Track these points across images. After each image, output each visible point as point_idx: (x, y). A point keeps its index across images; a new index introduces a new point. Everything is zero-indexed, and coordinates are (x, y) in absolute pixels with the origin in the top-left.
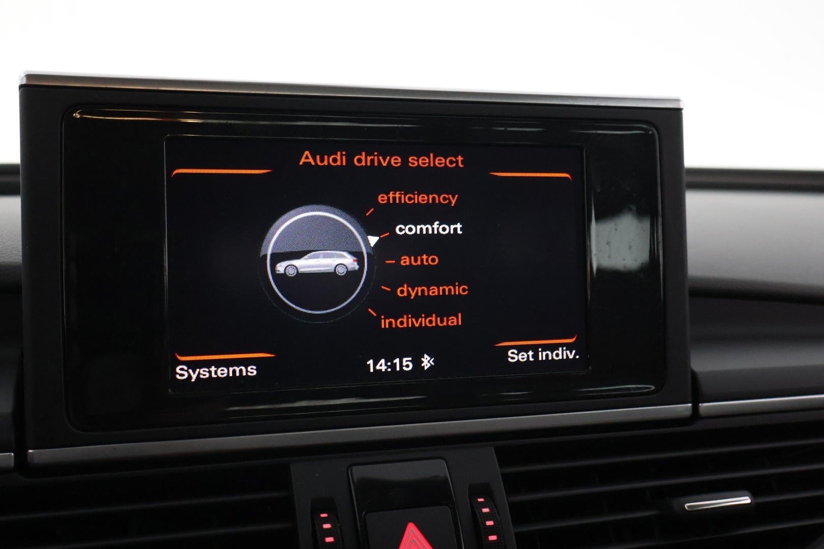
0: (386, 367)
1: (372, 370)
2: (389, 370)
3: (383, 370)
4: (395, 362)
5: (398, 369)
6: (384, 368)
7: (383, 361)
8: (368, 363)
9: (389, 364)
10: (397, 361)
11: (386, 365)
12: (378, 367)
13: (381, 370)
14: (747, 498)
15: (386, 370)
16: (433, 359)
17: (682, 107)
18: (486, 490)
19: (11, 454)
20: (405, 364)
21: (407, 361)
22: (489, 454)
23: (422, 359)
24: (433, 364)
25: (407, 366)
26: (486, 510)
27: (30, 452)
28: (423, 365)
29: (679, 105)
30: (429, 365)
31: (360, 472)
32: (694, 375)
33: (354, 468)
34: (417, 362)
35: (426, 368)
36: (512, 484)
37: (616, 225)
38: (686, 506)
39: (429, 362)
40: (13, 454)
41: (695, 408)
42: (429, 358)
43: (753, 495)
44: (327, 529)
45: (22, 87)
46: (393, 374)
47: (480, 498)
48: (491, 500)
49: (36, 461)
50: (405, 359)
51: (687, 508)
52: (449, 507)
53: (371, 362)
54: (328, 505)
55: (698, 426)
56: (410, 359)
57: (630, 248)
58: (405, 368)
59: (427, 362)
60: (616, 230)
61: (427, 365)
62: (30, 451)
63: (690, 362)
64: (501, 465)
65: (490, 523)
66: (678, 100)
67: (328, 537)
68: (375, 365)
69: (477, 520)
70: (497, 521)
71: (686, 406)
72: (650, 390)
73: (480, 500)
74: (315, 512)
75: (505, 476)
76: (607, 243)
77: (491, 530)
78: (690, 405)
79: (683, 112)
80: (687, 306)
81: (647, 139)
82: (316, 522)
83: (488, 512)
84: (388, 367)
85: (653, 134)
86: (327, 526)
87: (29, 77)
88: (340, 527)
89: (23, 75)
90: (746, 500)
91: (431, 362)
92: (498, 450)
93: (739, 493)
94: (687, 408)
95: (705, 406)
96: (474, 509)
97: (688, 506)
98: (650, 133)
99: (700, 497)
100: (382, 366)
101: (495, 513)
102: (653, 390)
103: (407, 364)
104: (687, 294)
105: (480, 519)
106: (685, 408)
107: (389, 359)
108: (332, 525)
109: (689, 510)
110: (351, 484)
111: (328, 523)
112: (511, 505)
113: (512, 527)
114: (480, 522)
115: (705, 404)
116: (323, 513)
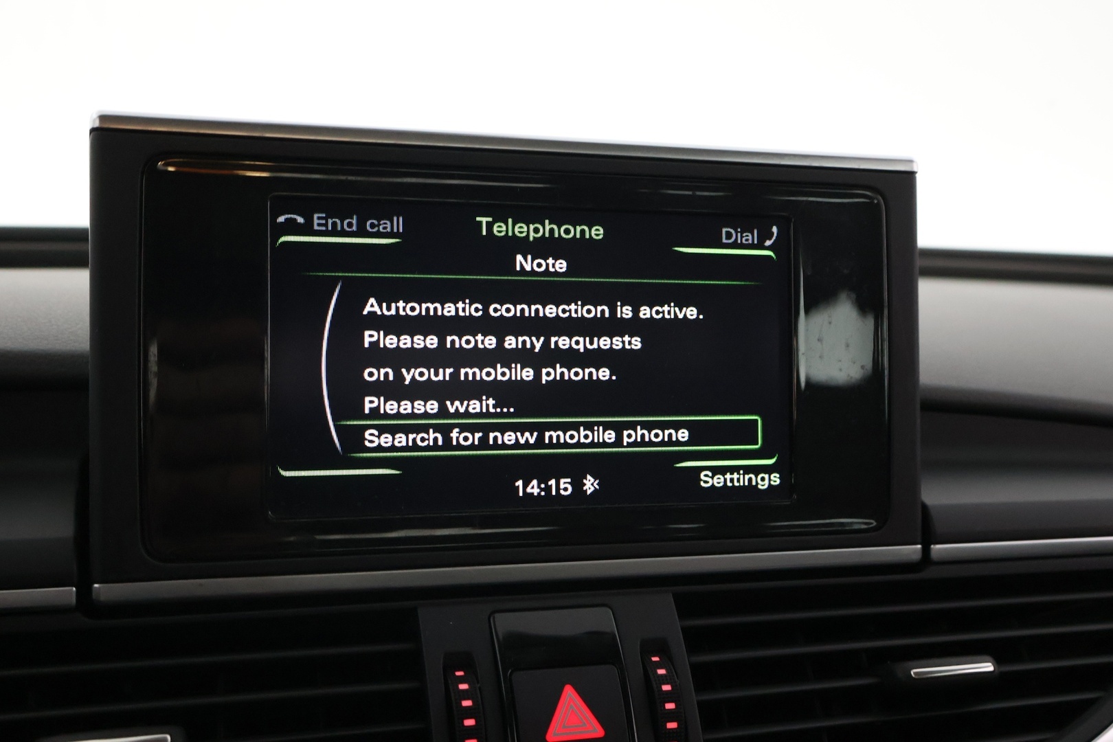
0: (538, 490)
1: (521, 494)
2: (543, 493)
3: (536, 494)
4: (550, 483)
5: (554, 493)
6: (536, 491)
7: (535, 482)
8: (517, 484)
9: (543, 486)
10: (552, 482)
11: (539, 487)
12: (529, 490)
13: (533, 493)
14: (990, 664)
15: (539, 494)
16: (597, 481)
17: (915, 170)
18: (662, 648)
19: (72, 590)
20: (562, 486)
21: (565, 483)
22: (665, 602)
23: (585, 481)
24: (597, 487)
25: (566, 489)
26: (661, 672)
27: (96, 587)
28: (585, 488)
29: (912, 167)
30: (592, 489)
31: (509, 622)
32: (925, 507)
33: (497, 615)
34: (578, 485)
35: (589, 492)
36: (694, 640)
37: (830, 317)
38: (912, 673)
39: (592, 484)
40: (74, 589)
41: (926, 551)
42: (592, 480)
43: (997, 661)
44: (463, 691)
45: (93, 130)
46: (548, 499)
47: (654, 656)
48: (667, 661)
49: (102, 598)
50: (562, 481)
51: (913, 676)
52: (616, 667)
53: (520, 483)
54: (466, 662)
55: (929, 573)
56: (569, 480)
57: (848, 346)
58: (562, 492)
59: (590, 484)
60: (830, 323)
61: (589, 488)
62: (96, 585)
63: (920, 492)
64: (682, 614)
65: (667, 688)
66: (911, 161)
67: (465, 699)
68: (525, 487)
69: (650, 684)
70: (676, 686)
71: (913, 549)
72: (871, 526)
73: (655, 659)
74: (449, 668)
75: (685, 630)
76: (818, 340)
77: (668, 697)
78: (919, 546)
79: (917, 176)
80: (918, 421)
81: (871, 210)
82: (449, 683)
83: (664, 674)
84: (542, 490)
85: (878, 203)
86: (463, 687)
87: (103, 118)
88: (480, 688)
89: (95, 116)
90: (987, 667)
91: (595, 484)
92: (677, 597)
93: (979, 658)
94: (915, 551)
95: (939, 549)
96: (648, 669)
97: (915, 673)
98: (876, 202)
99: (931, 661)
100: (534, 488)
101: (673, 676)
102: (874, 527)
103: (565, 486)
104: (918, 407)
105: (654, 683)
106: (912, 551)
107: (543, 480)
108: (469, 685)
109: (917, 677)
110: (495, 637)
111: (465, 683)
112: (694, 667)
113: (694, 695)
114: (655, 686)
115: (938, 546)
116: (459, 670)
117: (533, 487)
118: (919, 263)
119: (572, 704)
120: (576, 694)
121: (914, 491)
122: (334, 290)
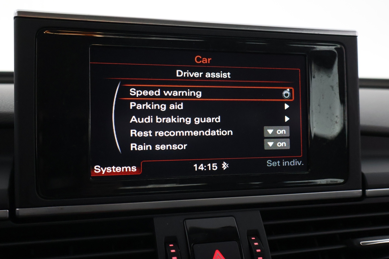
0: (203, 168)
1: (196, 170)
2: (205, 170)
3: (202, 170)
4: (208, 165)
5: (210, 169)
6: (202, 169)
7: (202, 165)
8: (194, 166)
11: (204, 167)
12: (199, 168)
13: (201, 169)
15: (204, 170)
18: (256, 233)
19: (7, 211)
20: (213, 166)
22: (257, 214)
23: (223, 164)
25: (215, 168)
26: (256, 244)
27: (17, 210)
28: (223, 167)
29: (356, 34)
31: (191, 223)
32: (363, 174)
33: (187, 221)
34: (220, 166)
35: (224, 169)
36: (270, 230)
37: (323, 96)
40: (8, 211)
41: (364, 192)
42: (226, 164)
44: (173, 253)
45: (15, 18)
46: (207, 172)
48: (259, 239)
49: (20, 215)
50: (213, 164)
51: (361, 244)
52: (237, 242)
53: (196, 165)
54: (174, 240)
55: (365, 202)
56: (216, 164)
57: (330, 108)
58: (213, 169)
60: (323, 98)
61: (225, 167)
62: (17, 209)
63: (361, 168)
64: (264, 220)
65: (258, 251)
66: (355, 32)
67: (174, 256)
68: (198, 167)
69: (251, 249)
70: (262, 250)
73: (253, 238)
74: (167, 243)
75: (265, 226)
76: (318, 105)
77: (259, 254)
78: (361, 190)
79: (358, 38)
80: (360, 140)
82: (167, 249)
84: (205, 168)
86: (173, 251)
87: (19, 12)
88: (180, 252)
89: (16, 12)
91: (227, 166)
92: (262, 212)
94: (359, 192)
96: (250, 243)
99: (368, 238)
101: (261, 246)
102: (343, 182)
104: (360, 133)
105: (253, 249)
106: (358, 192)
107: (205, 164)
108: (176, 250)
109: (363, 245)
110: (186, 229)
111: (174, 249)
112: (269, 241)
113: (270, 253)
114: (253, 250)
115: (369, 190)
116: (171, 244)
117: (201, 167)
118: (359, 84)
119: (219, 258)
120: (221, 254)
121: (359, 168)
122: (118, 85)
